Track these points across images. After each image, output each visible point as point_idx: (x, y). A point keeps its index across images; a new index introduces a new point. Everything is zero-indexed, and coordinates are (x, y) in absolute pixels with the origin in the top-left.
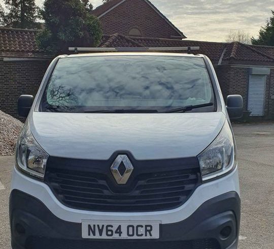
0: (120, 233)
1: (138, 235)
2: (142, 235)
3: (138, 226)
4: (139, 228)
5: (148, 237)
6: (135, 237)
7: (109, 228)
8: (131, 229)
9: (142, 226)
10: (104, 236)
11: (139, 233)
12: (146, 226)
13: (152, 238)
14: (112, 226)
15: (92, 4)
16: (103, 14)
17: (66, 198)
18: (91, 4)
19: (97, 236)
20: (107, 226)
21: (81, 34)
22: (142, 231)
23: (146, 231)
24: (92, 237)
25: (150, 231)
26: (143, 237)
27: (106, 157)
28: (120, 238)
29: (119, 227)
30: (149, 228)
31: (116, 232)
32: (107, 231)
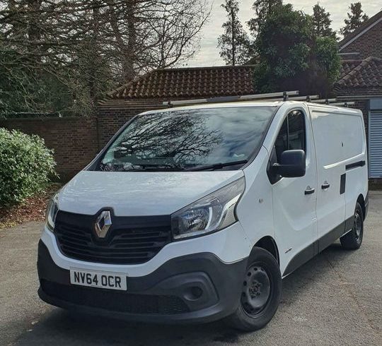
0: (97, 282)
1: (110, 285)
2: (113, 286)
3: (109, 277)
4: (111, 279)
5: (118, 288)
6: (108, 287)
7: (89, 276)
8: (104, 278)
9: (112, 277)
10: (86, 284)
11: (111, 284)
12: (116, 278)
13: (120, 289)
14: (90, 275)
15: (367, 15)
16: (365, 31)
17: (64, 247)
18: (365, 16)
19: (81, 283)
20: (87, 275)
21: (304, 66)
22: (113, 281)
23: (116, 282)
24: (77, 283)
25: (119, 282)
26: (114, 288)
27: (93, 213)
28: (97, 286)
29: (96, 276)
30: (118, 280)
31: (94, 281)
32: (88, 279)
